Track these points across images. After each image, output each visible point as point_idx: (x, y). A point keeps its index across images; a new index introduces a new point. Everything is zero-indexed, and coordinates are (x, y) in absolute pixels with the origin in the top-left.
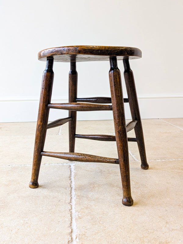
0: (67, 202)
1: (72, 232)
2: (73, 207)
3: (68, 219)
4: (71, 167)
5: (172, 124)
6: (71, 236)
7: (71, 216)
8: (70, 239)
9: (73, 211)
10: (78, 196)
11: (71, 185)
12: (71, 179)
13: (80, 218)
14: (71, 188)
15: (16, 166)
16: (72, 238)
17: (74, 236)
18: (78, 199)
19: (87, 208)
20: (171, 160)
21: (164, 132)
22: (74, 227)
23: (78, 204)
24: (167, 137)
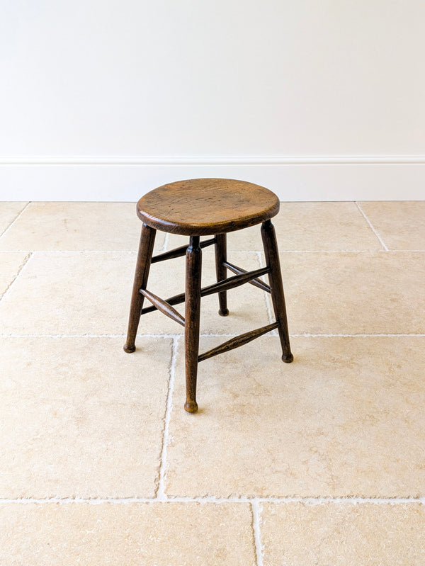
0: (160, 416)
1: (160, 466)
2: (167, 426)
3: (157, 447)
4: (173, 345)
6: (159, 472)
7: (163, 441)
8: (157, 477)
9: (166, 433)
10: (176, 406)
11: (169, 383)
12: (170, 371)
13: (173, 445)
14: (169, 389)
15: (95, 336)
16: (159, 475)
17: (162, 473)
18: (174, 413)
19: (183, 429)
20: (325, 335)
21: (347, 250)
22: (164, 459)
23: (174, 421)
24: (346, 267)
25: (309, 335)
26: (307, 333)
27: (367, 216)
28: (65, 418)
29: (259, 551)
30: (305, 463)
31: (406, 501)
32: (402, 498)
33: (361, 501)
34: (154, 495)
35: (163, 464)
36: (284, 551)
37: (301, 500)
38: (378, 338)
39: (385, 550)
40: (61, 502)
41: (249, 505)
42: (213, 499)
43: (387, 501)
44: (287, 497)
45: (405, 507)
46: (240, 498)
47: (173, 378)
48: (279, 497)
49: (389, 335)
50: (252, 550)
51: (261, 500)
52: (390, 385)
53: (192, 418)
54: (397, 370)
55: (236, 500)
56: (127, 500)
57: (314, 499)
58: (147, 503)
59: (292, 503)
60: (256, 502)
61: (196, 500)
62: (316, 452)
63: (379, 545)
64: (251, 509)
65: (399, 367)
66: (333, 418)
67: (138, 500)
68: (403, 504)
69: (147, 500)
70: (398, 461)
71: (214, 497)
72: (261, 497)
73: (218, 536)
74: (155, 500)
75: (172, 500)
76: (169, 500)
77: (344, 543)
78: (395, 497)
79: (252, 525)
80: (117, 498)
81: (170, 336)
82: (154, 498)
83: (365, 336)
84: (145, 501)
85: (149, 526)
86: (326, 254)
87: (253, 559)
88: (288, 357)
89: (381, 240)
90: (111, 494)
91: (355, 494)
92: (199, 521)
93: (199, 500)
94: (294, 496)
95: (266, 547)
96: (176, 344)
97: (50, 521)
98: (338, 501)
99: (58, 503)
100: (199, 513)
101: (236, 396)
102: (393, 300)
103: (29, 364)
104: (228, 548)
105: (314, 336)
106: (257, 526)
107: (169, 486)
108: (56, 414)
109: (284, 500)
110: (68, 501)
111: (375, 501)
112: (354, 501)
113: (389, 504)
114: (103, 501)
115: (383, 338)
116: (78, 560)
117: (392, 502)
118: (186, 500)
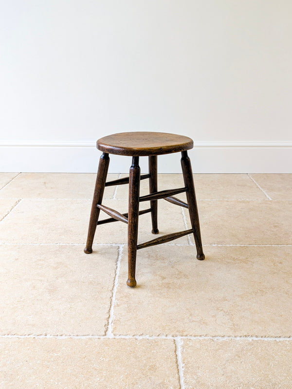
0: (109, 289)
1: (109, 317)
2: (114, 294)
3: (107, 306)
4: (119, 250)
5: (259, 186)
6: (108, 321)
7: (111, 303)
9: (114, 299)
10: (120, 284)
11: (116, 271)
12: (117, 264)
13: (118, 305)
14: (116, 274)
15: (64, 245)
16: (108, 323)
17: (110, 321)
18: (120, 287)
19: (126, 297)
20: (228, 245)
21: (242, 199)
22: (112, 313)
23: (119, 292)
24: (241, 209)
25: (216, 245)
26: (214, 244)
27: (256, 181)
28: (41, 290)
29: (180, 367)
30: (214, 316)
31: (288, 339)
32: (285, 337)
33: (255, 339)
34: (104, 334)
35: (111, 316)
36: (199, 367)
37: (211, 338)
38: (265, 247)
39: (273, 367)
40: (36, 337)
41: (173, 340)
42: (147, 337)
43: (274, 339)
44: (200, 336)
45: (287, 343)
46: (166, 336)
47: (118, 268)
48: (195, 336)
49: (273, 246)
50: (175, 366)
51: (182, 338)
52: (274, 273)
53: (133, 291)
54: (279, 265)
55: (164, 337)
56: (84, 337)
57: (220, 338)
58: (99, 338)
59: (204, 340)
60: (178, 339)
61: (134, 337)
62: (222, 310)
63: (268, 364)
64: (175, 343)
65: (281, 263)
66: (234, 291)
67: (93, 337)
68: (287, 340)
69: (99, 337)
70: (281, 316)
71: (148, 336)
72: (182, 336)
73: (150, 358)
74: (105, 337)
75: (117, 337)
76: (115, 337)
77: (243, 363)
78: (280, 337)
79: (175, 352)
80: (77, 336)
81: (117, 245)
82: (104, 336)
83: (256, 246)
84: (97, 337)
85: (100, 351)
86: (228, 201)
87: (176, 371)
88: (201, 256)
89: (266, 194)
90: (73, 333)
91: (250, 334)
92: (137, 349)
93: (137, 337)
94: (206, 335)
95: (185, 365)
96: (121, 249)
97: (28, 348)
98: (238, 338)
99: (34, 338)
100: (137, 345)
101: (164, 278)
102: (275, 226)
103: (17, 259)
104: (158, 365)
105: (219, 245)
106: (179, 353)
107: (115, 329)
108: (34, 287)
109: (199, 337)
110: (41, 337)
111: (266, 339)
112: (250, 339)
113: (275, 341)
114: (67, 337)
115: (269, 247)
116: (48, 371)
117: (278, 340)
118: (127, 337)
